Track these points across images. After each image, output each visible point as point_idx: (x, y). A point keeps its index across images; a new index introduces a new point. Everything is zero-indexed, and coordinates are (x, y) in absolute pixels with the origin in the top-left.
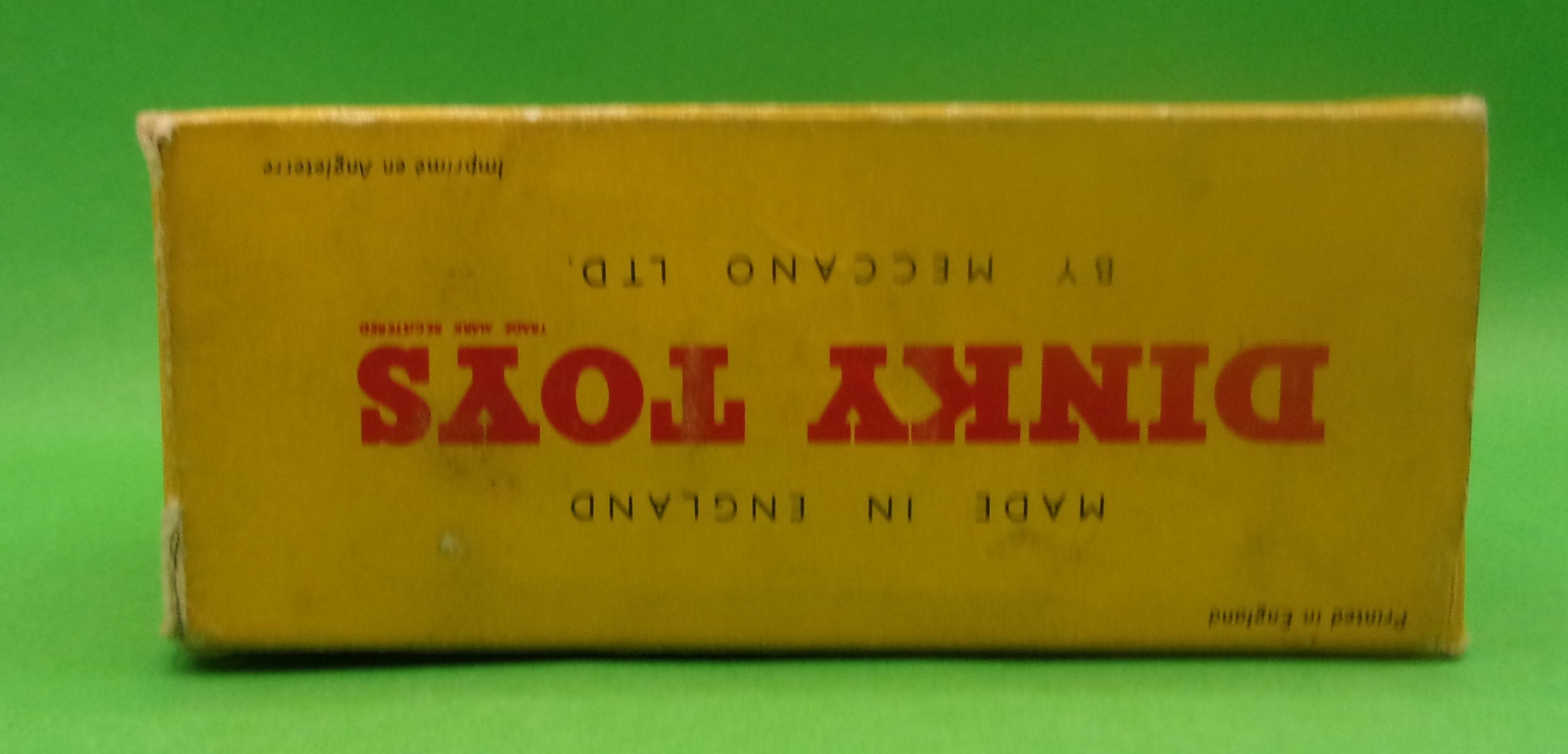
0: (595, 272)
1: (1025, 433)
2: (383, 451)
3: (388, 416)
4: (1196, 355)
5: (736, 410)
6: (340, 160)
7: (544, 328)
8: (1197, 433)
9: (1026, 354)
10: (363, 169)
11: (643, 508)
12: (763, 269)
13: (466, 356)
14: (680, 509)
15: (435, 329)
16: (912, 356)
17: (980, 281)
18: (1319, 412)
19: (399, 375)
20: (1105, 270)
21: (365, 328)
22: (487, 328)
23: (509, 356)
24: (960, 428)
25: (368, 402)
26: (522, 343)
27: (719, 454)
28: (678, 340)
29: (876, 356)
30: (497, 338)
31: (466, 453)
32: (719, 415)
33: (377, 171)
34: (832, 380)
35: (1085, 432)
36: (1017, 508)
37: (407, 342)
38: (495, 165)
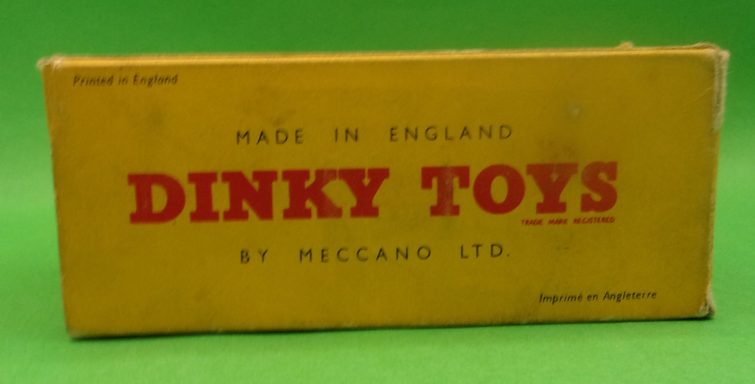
0: (496, 250)
1: (280, 175)
2: (607, 159)
3: (603, 176)
4: (196, 217)
5: (426, 184)
6: (619, 300)
7: (523, 223)
8: (193, 177)
9: (281, 215)
10: (608, 296)
11: (474, 131)
12: (412, 254)
13: (562, 208)
14: (455, 132)
15: (577, 221)
16: (338, 213)
17: (306, 250)
18: (132, 189)
19: (596, 197)
20: (245, 257)
21: (611, 220)
22: (551, 222)
23: (541, 208)
24: (312, 179)
25: (612, 183)
26: (534, 216)
27: (435, 162)
28: (455, 218)
29: (356, 212)
30: (547, 217)
31: (564, 159)
32: (435, 182)
33: (601, 296)
34: (378, 200)
35: (249, 176)
36: (282, 137)
37: (591, 214)
38: (544, 300)
